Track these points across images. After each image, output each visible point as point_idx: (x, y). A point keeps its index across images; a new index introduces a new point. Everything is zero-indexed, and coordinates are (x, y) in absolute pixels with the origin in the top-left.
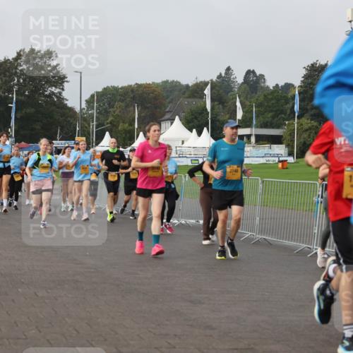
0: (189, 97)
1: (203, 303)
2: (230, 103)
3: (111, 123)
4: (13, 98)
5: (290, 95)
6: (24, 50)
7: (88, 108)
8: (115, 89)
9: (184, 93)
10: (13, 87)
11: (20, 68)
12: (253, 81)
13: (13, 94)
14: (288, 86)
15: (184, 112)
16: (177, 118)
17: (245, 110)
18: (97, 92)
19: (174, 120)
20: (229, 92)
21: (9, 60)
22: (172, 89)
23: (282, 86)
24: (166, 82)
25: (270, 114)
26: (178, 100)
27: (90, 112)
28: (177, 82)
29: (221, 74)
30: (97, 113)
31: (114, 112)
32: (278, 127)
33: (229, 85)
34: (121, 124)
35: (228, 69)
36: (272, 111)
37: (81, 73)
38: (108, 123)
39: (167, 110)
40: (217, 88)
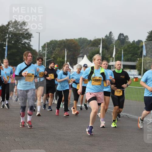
0: (91, 46)
1: (95, 146)
2: (111, 49)
3: (53, 58)
4: (6, 44)
5: (140, 46)
6: (11, 21)
7: (43, 50)
8: (56, 41)
9: (89, 44)
10: (6, 39)
11: (10, 30)
12: (122, 39)
13: (6, 42)
14: (140, 42)
15: (88, 53)
16: (85, 56)
17: (118, 53)
18: (47, 43)
19: (84, 57)
20: (111, 44)
21: (4, 25)
22: (83, 42)
23: (136, 42)
24: (80, 39)
25: (130, 55)
26: (86, 47)
27: (44, 52)
28: (86, 39)
29: (107, 35)
30: (47, 53)
31: (55, 53)
32: (134, 61)
33: (111, 40)
34: (58, 58)
35: (111, 33)
36: (131, 53)
37: (39, 33)
38: (52, 58)
39: (81, 52)
40: (105, 42)
